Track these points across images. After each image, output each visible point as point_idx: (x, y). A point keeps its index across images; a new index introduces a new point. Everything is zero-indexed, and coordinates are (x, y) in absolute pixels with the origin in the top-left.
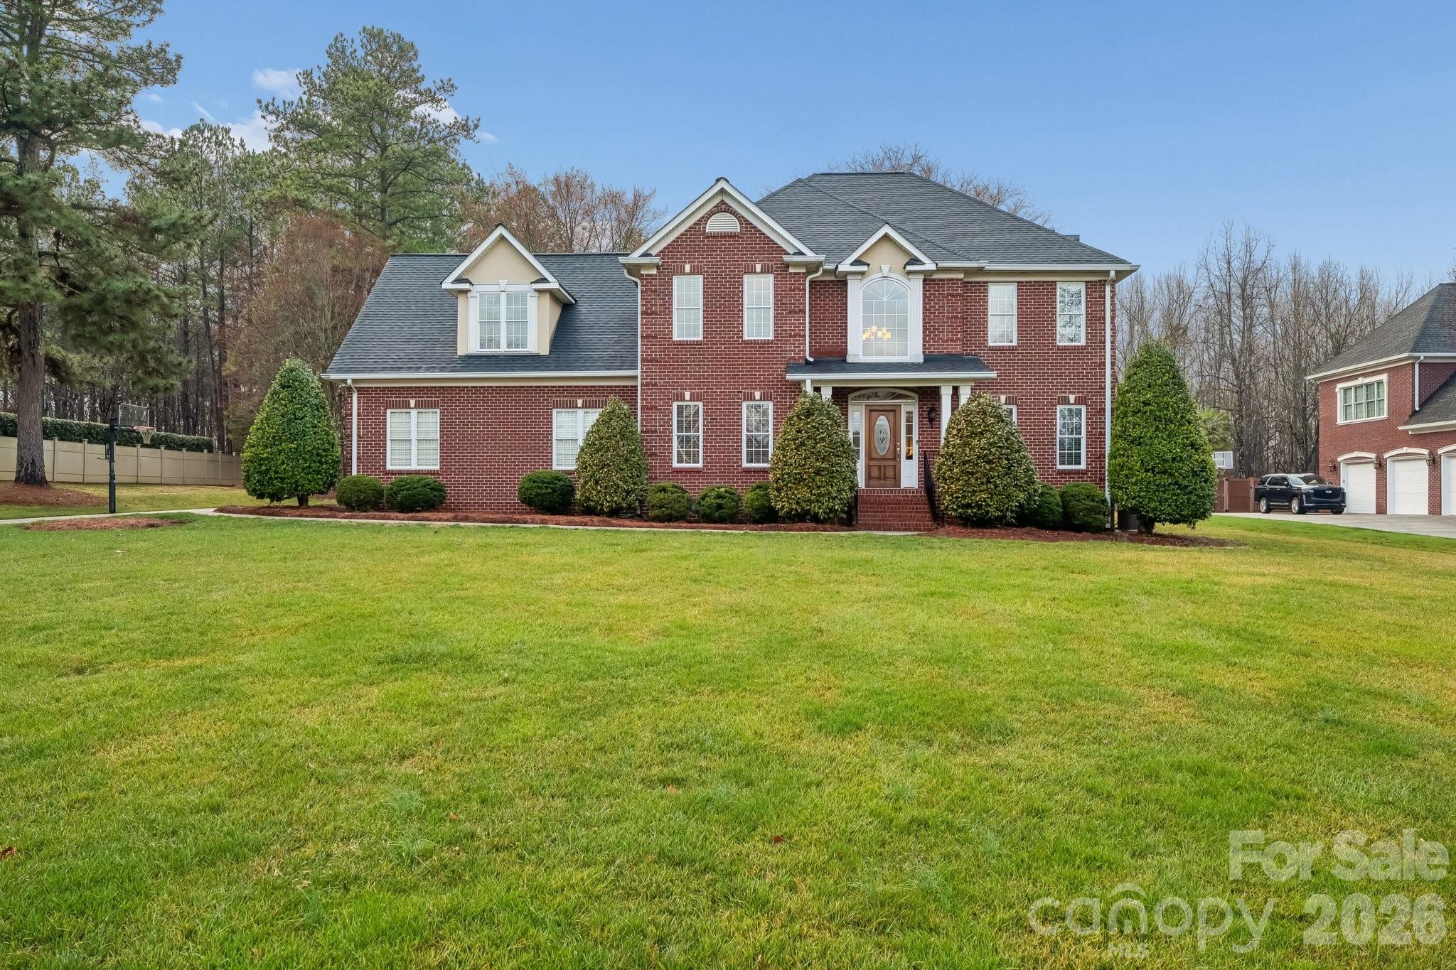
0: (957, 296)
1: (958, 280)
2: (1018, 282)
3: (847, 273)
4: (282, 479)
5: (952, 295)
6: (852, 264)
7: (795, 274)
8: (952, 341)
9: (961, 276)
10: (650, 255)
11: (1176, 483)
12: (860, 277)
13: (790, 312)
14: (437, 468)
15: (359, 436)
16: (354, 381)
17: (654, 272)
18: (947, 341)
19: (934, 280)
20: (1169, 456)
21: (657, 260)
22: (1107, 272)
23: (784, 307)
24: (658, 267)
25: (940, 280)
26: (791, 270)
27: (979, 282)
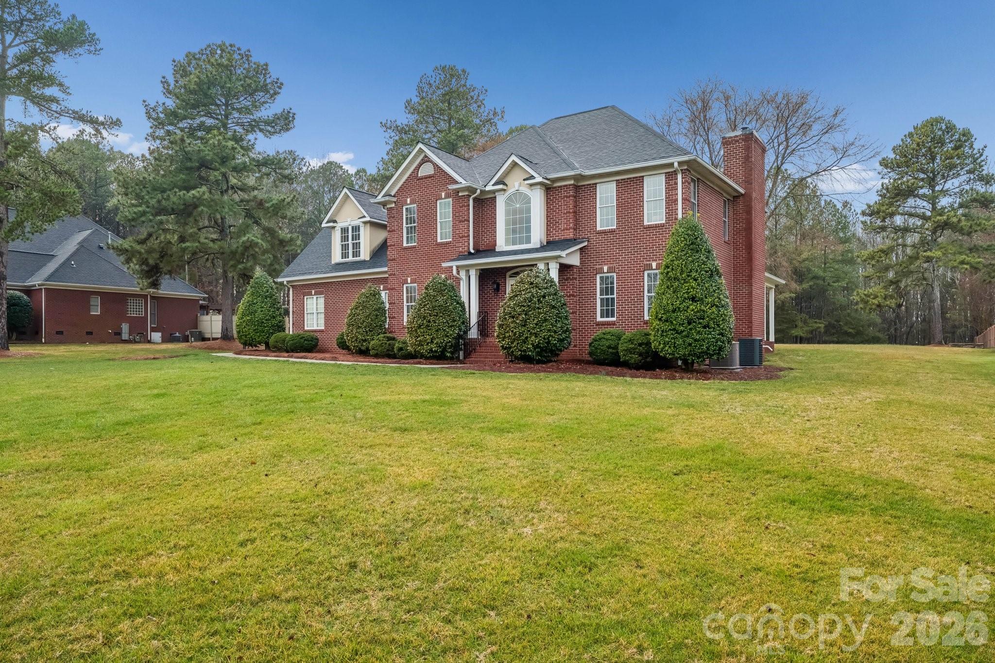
0: (569, 197)
1: (570, 185)
2: (617, 181)
3: (494, 192)
4: (246, 336)
5: (567, 197)
6: (493, 185)
7: (462, 196)
8: (567, 229)
9: (572, 182)
10: (390, 195)
11: (674, 329)
12: (503, 193)
13: (460, 222)
14: (323, 328)
15: (293, 311)
16: (288, 282)
17: (393, 205)
18: (564, 230)
19: (555, 187)
20: (671, 307)
21: (395, 199)
22: (672, 165)
23: (459, 219)
24: (395, 202)
25: (559, 187)
26: (460, 194)
27: (590, 185)
